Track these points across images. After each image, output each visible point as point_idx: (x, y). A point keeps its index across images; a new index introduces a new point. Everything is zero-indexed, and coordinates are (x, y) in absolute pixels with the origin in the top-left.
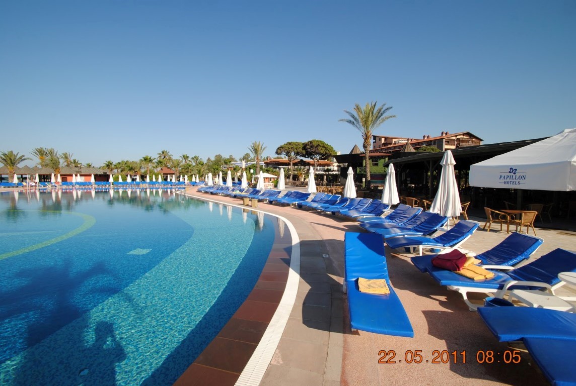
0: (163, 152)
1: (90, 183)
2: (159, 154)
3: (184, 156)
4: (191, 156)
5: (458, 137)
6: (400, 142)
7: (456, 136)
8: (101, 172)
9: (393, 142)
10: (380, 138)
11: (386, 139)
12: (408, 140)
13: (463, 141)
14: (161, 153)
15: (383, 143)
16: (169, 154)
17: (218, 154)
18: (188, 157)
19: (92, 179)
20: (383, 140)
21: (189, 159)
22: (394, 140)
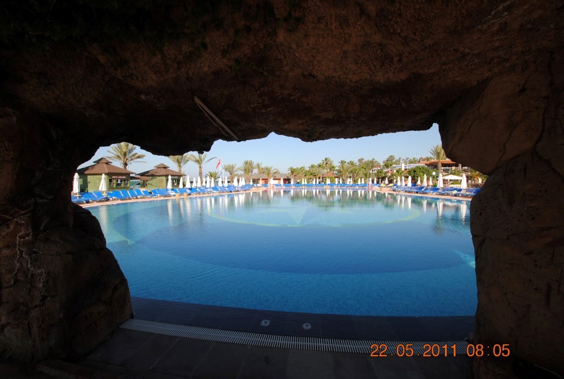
0: (326, 159)
1: (280, 185)
2: (323, 161)
3: (342, 161)
4: (348, 161)
8: (286, 177)
14: (324, 159)
16: (331, 160)
17: (360, 158)
18: (345, 162)
19: (282, 182)
21: (346, 164)
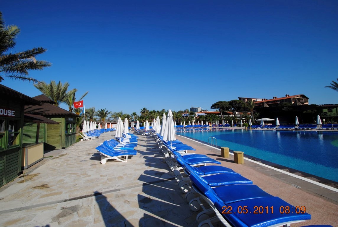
0: (144, 109)
5: (298, 97)
6: (257, 101)
7: (297, 97)
9: (253, 101)
10: (244, 99)
11: (248, 99)
12: (263, 99)
13: (301, 99)
15: (246, 101)
20: (246, 99)
22: (253, 100)
